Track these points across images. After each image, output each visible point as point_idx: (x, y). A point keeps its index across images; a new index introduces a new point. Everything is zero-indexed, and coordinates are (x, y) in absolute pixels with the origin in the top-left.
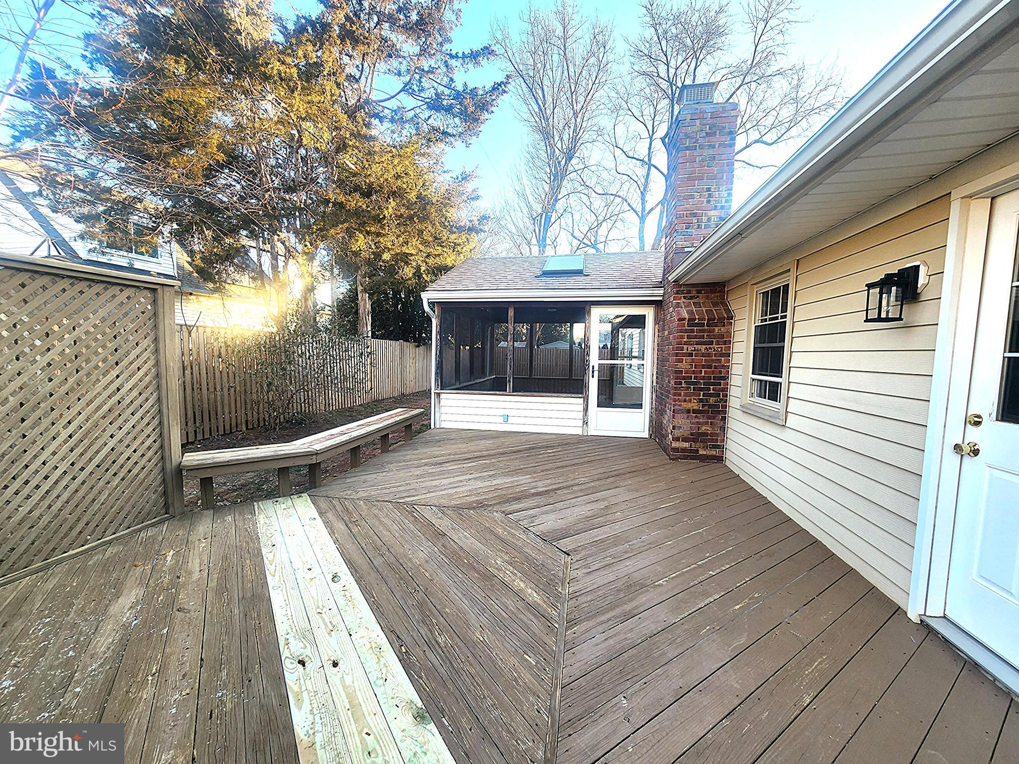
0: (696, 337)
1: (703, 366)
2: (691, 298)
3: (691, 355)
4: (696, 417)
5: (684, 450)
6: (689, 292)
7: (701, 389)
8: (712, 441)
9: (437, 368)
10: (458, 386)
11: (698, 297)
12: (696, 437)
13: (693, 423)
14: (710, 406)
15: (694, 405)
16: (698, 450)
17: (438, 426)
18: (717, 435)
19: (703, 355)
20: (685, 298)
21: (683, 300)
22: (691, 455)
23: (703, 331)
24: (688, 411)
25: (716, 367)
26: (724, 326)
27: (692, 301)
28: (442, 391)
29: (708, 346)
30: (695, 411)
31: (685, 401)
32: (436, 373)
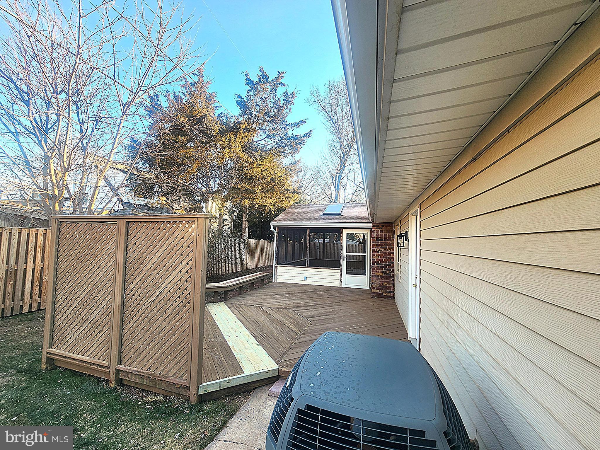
0: (380, 245)
1: (384, 257)
2: (380, 228)
3: (378, 252)
4: (381, 279)
5: (377, 293)
6: (379, 226)
7: (383, 267)
8: (388, 289)
9: (276, 255)
10: (286, 263)
11: (382, 228)
12: (381, 288)
13: (380, 282)
14: (387, 274)
15: (380, 274)
16: (383, 294)
17: (275, 281)
18: (391, 287)
19: (383, 252)
20: (377, 228)
21: (376, 229)
22: (380, 295)
23: (383, 243)
24: (378, 276)
25: (389, 258)
26: (391, 241)
27: (380, 230)
28: (278, 265)
29: (385, 249)
30: (381, 276)
31: (377, 272)
32: (276, 257)
